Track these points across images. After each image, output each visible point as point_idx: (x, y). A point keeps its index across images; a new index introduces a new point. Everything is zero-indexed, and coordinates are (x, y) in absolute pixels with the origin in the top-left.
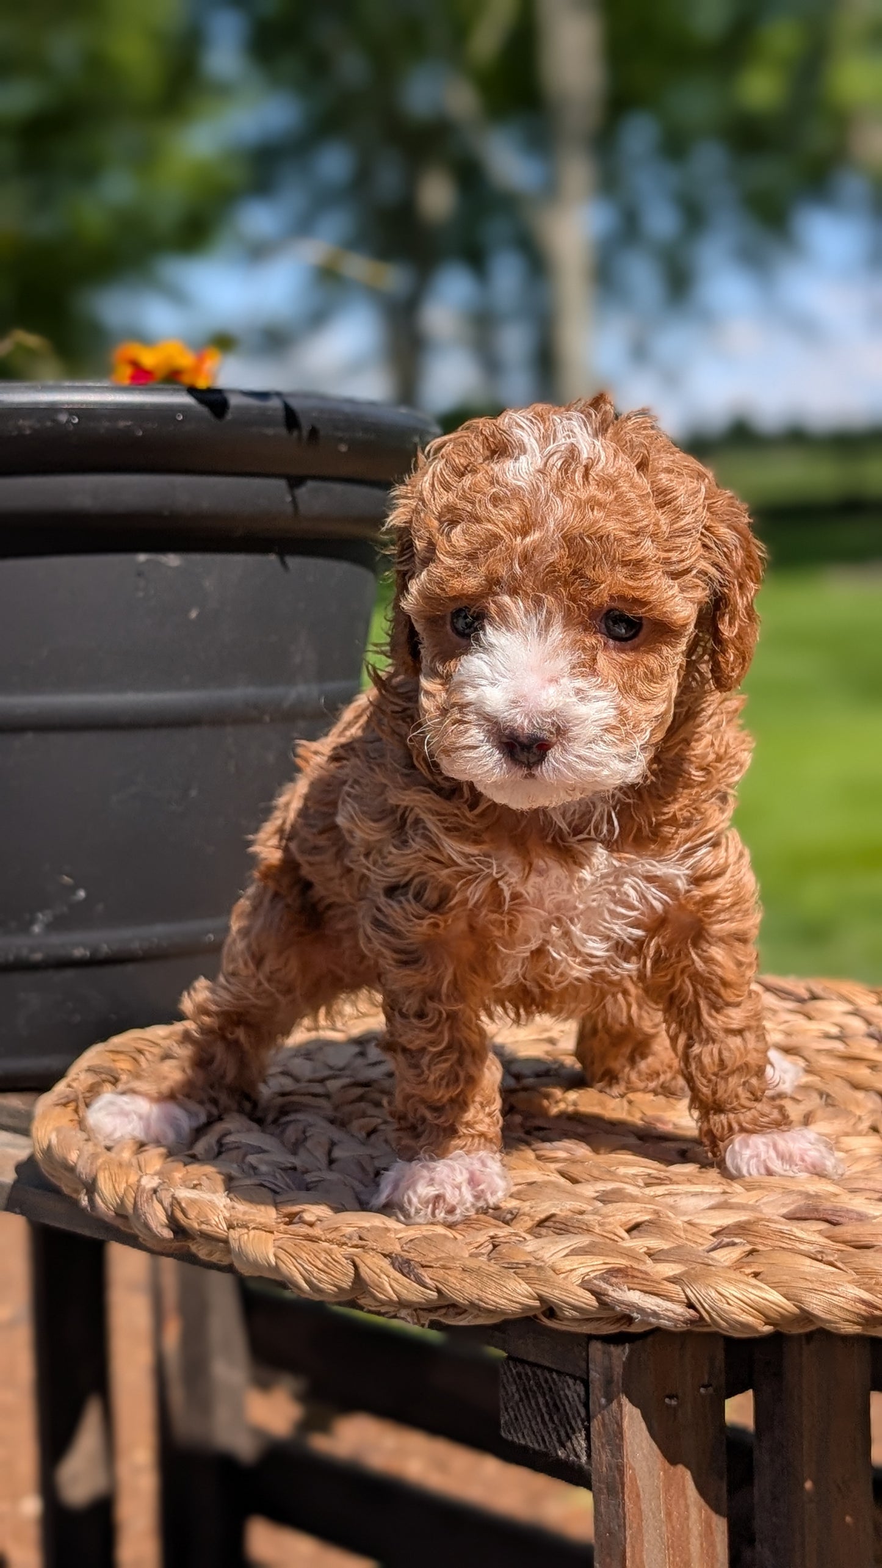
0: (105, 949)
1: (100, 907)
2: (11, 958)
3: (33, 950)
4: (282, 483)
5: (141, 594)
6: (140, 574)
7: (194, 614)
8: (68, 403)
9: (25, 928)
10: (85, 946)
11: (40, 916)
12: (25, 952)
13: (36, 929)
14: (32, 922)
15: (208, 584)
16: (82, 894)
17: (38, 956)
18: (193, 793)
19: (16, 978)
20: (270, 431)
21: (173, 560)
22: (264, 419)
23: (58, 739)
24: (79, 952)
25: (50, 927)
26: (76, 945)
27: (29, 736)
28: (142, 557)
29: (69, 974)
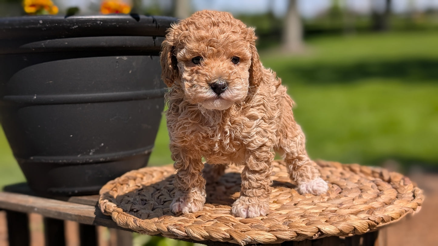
0: (108, 158)
1: (107, 148)
2: (84, 161)
3: (90, 159)
4: (152, 37)
5: (117, 67)
6: (117, 62)
7: (130, 72)
8: (100, 18)
9: (88, 154)
10: (103, 158)
11: (92, 150)
12: (88, 160)
13: (91, 154)
14: (90, 152)
15: (134, 64)
16: (103, 144)
17: (91, 161)
18: (130, 118)
19: (85, 166)
20: (150, 25)
21: (125, 58)
22: (148, 21)
23: (96, 105)
24: (101, 160)
25: (94, 153)
26: (101, 158)
27: (89, 104)
28: (118, 58)
29: (99, 165)
